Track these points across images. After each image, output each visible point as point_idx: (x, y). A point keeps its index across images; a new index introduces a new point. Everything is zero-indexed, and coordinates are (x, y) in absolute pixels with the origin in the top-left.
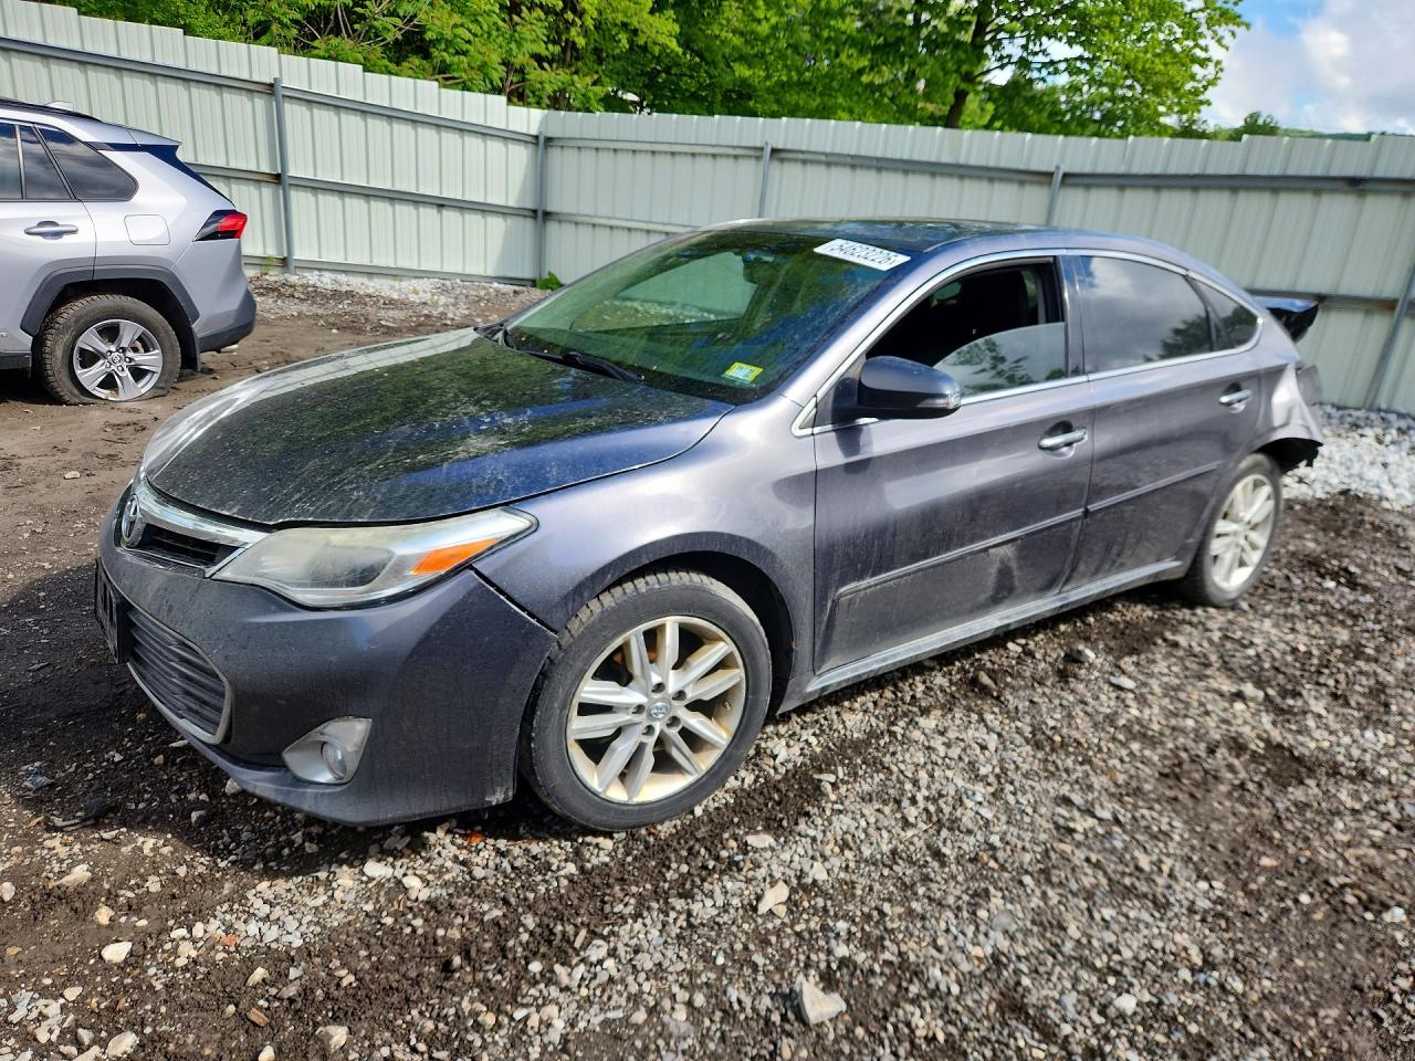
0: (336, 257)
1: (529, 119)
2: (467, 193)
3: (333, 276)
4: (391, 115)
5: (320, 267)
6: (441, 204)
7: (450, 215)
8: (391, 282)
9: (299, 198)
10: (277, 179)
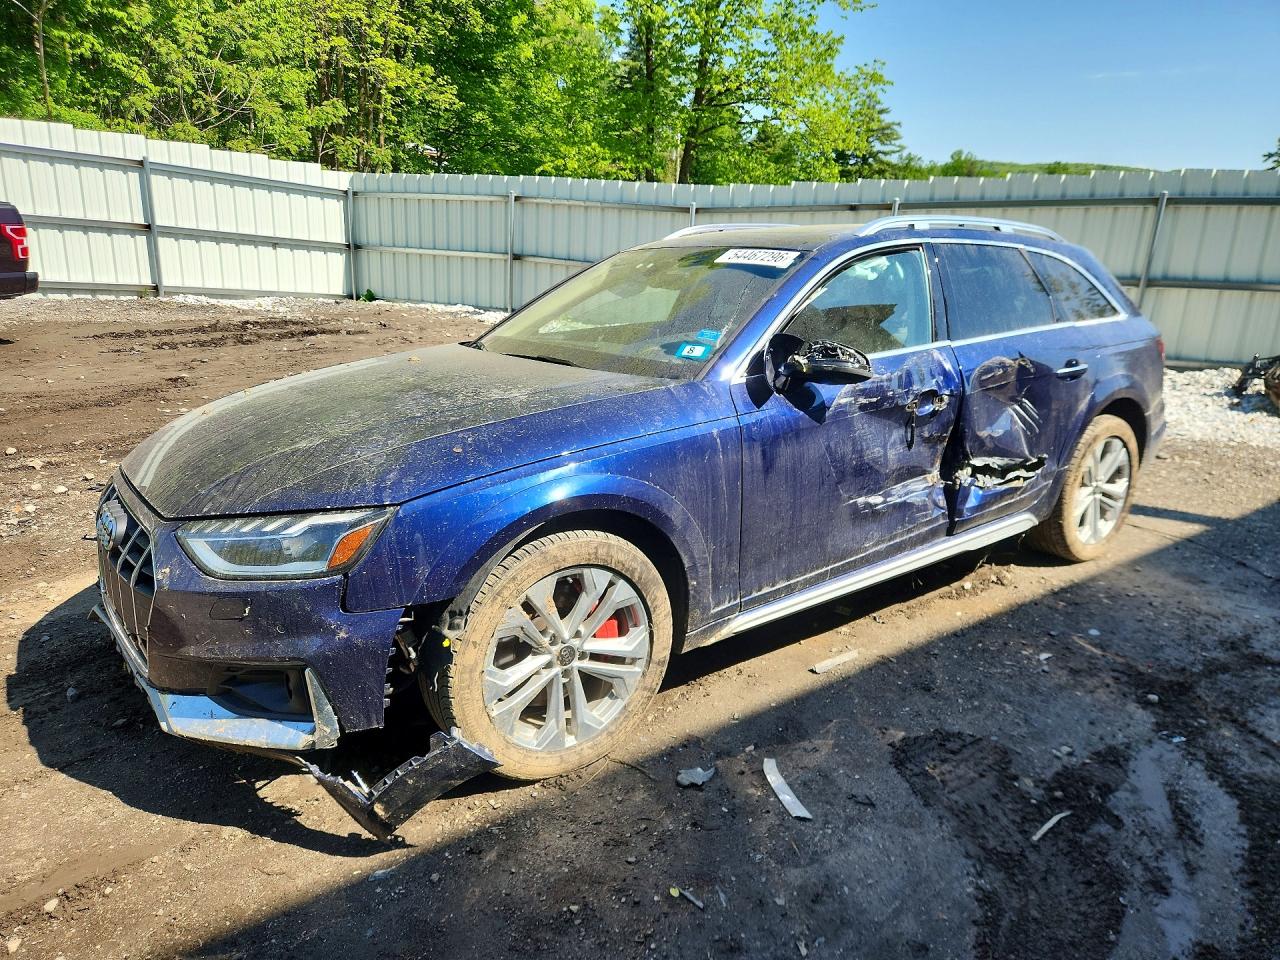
0: (197, 283)
1: (341, 179)
2: (294, 233)
3: (196, 297)
4: (233, 180)
5: (186, 291)
6: (275, 243)
7: (283, 252)
8: (242, 301)
9: (164, 243)
10: (147, 228)
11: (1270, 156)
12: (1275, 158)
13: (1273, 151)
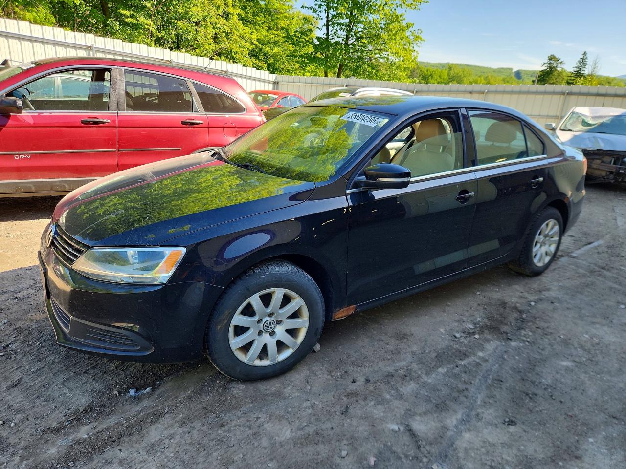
11: (544, 64)
12: (546, 65)
13: (545, 62)
